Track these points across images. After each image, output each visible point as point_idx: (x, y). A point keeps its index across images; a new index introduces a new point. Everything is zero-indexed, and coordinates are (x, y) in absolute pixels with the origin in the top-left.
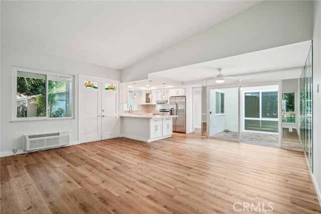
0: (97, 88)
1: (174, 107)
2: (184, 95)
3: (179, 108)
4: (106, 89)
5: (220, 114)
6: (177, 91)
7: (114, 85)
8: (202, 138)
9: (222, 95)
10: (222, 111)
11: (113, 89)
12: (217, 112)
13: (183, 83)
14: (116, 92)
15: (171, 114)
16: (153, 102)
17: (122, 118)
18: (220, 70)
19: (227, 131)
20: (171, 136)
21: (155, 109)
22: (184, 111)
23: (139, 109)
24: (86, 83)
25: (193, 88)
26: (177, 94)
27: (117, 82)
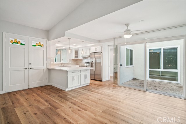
0: (24, 45)
1: (94, 60)
2: (101, 51)
3: (97, 62)
4: (33, 46)
5: (130, 66)
6: (96, 48)
7: (41, 43)
8: (114, 86)
9: (132, 51)
10: (131, 64)
11: (41, 46)
12: (127, 64)
13: (99, 41)
14: (44, 48)
15: (92, 66)
16: (80, 57)
17: (49, 70)
18: (127, 25)
19: (135, 79)
20: (89, 84)
21: (81, 62)
22: (101, 63)
23: (70, 62)
24: (11, 40)
25: (109, 46)
26: (96, 50)
27: (45, 40)
